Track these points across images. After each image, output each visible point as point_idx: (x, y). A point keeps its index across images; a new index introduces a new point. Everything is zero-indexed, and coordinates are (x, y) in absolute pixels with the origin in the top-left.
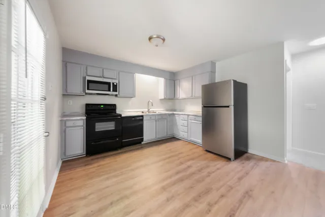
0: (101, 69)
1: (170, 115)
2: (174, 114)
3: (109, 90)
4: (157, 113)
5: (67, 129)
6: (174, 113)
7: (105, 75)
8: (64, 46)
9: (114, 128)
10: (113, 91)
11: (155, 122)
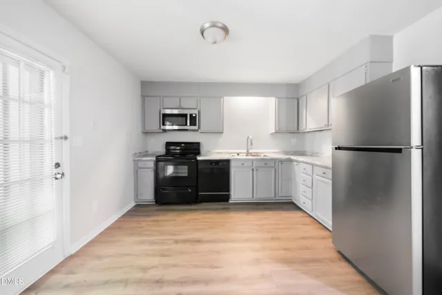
0: (178, 99)
1: (281, 161)
2: (291, 161)
3: (186, 125)
4: (262, 156)
5: (139, 170)
6: (293, 157)
7: (183, 105)
8: (143, 80)
9: (186, 175)
10: (191, 125)
11: (251, 172)
